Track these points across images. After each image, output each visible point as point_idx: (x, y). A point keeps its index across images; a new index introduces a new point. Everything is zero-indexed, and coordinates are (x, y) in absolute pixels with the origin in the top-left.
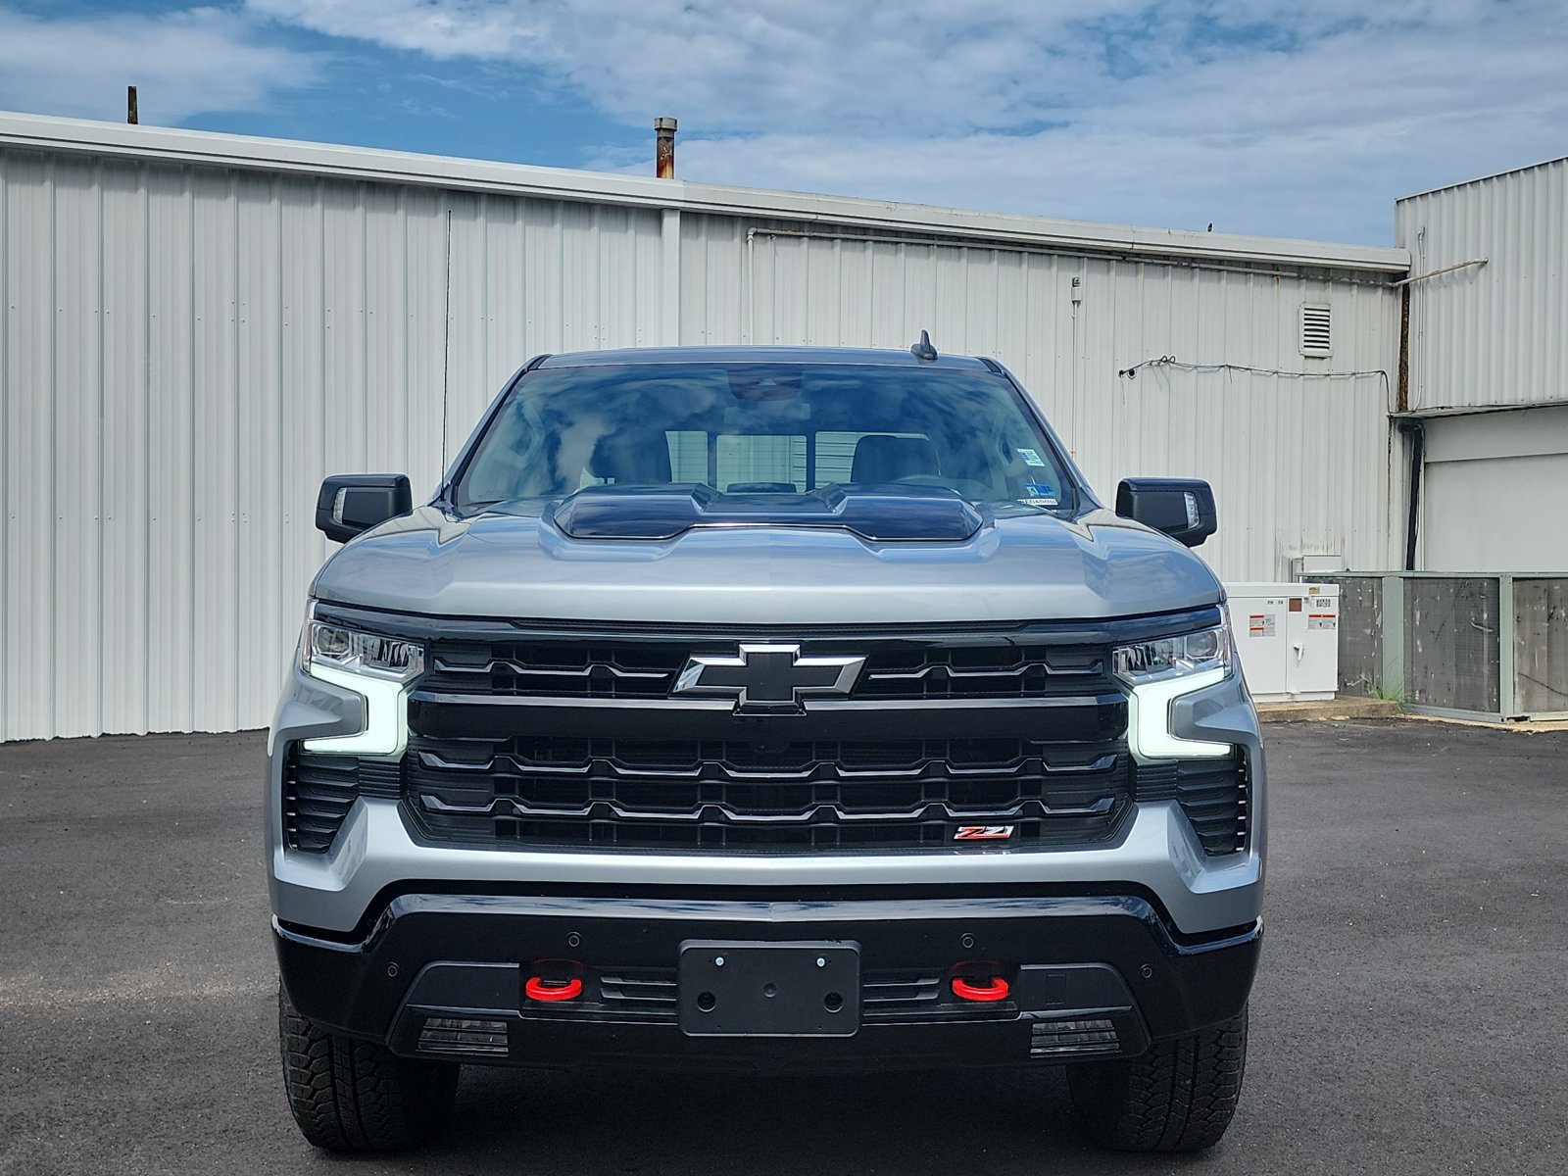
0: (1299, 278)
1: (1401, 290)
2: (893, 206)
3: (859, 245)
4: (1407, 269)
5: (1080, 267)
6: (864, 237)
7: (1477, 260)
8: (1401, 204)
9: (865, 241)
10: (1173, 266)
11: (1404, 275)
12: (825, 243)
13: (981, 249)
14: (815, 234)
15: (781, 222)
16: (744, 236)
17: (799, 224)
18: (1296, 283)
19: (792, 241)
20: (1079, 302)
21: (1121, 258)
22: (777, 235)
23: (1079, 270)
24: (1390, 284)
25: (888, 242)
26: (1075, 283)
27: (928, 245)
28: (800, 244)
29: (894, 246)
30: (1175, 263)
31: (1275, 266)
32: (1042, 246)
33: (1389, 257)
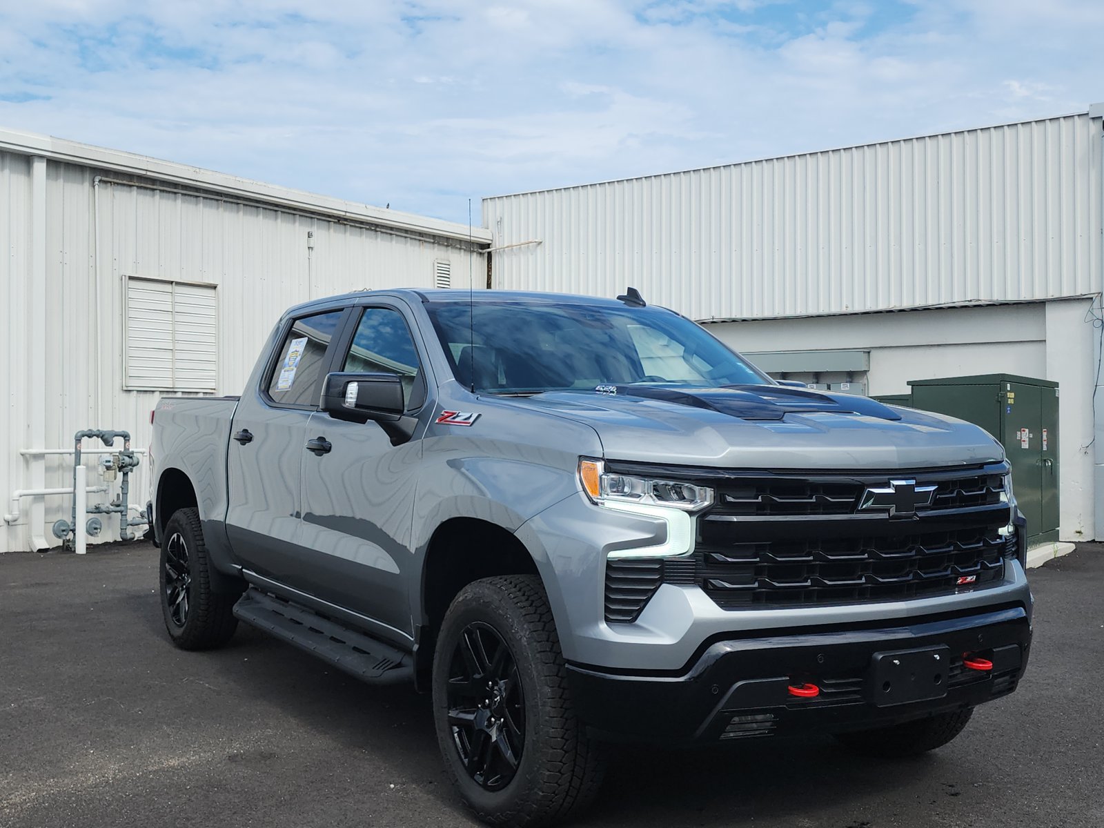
0: (434, 243)
1: (486, 255)
2: (198, 170)
3: (172, 196)
4: (490, 242)
5: (312, 225)
6: (175, 190)
7: (536, 240)
8: (485, 201)
9: (175, 193)
10: (367, 229)
11: (488, 246)
12: (148, 192)
13: (252, 206)
14: (142, 185)
15: (117, 174)
16: (91, 182)
17: (130, 176)
18: (432, 245)
19: (125, 188)
20: (312, 248)
21: (336, 221)
22: (115, 183)
23: (312, 226)
24: (480, 251)
25: (191, 195)
26: (310, 235)
27: (217, 200)
28: (131, 192)
29: (195, 199)
30: (368, 227)
31: (421, 234)
32: (289, 208)
33: (481, 235)
